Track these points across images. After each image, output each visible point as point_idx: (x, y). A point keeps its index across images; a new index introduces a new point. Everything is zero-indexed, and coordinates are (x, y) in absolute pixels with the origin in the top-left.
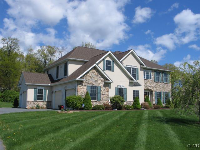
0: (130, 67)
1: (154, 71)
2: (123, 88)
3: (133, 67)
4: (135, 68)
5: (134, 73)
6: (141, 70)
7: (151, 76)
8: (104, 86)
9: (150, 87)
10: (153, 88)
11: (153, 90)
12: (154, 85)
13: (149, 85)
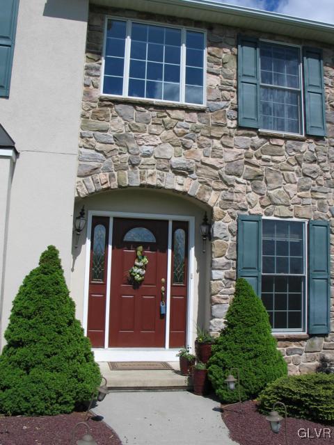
10: (220, 178)
11: (212, 199)
12: (229, 156)
13: (169, 151)
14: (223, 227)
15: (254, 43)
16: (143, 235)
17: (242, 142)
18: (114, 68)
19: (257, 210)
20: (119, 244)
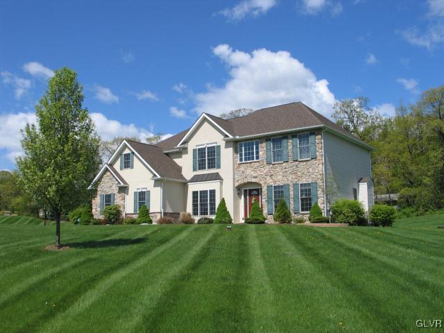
0: (204, 147)
1: (267, 139)
2: (145, 192)
3: (208, 146)
4: (214, 147)
5: (211, 156)
6: (226, 147)
7: (257, 153)
8: (119, 192)
9: (255, 177)
10: (263, 178)
11: (261, 183)
12: (265, 171)
13: (252, 173)
14: (264, 189)
15: (269, 140)
16: (255, 192)
17: (268, 168)
18: (241, 155)
19: (272, 184)
20: (250, 195)
